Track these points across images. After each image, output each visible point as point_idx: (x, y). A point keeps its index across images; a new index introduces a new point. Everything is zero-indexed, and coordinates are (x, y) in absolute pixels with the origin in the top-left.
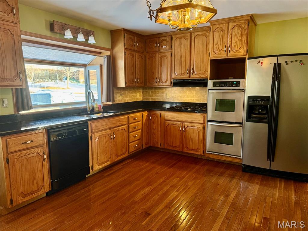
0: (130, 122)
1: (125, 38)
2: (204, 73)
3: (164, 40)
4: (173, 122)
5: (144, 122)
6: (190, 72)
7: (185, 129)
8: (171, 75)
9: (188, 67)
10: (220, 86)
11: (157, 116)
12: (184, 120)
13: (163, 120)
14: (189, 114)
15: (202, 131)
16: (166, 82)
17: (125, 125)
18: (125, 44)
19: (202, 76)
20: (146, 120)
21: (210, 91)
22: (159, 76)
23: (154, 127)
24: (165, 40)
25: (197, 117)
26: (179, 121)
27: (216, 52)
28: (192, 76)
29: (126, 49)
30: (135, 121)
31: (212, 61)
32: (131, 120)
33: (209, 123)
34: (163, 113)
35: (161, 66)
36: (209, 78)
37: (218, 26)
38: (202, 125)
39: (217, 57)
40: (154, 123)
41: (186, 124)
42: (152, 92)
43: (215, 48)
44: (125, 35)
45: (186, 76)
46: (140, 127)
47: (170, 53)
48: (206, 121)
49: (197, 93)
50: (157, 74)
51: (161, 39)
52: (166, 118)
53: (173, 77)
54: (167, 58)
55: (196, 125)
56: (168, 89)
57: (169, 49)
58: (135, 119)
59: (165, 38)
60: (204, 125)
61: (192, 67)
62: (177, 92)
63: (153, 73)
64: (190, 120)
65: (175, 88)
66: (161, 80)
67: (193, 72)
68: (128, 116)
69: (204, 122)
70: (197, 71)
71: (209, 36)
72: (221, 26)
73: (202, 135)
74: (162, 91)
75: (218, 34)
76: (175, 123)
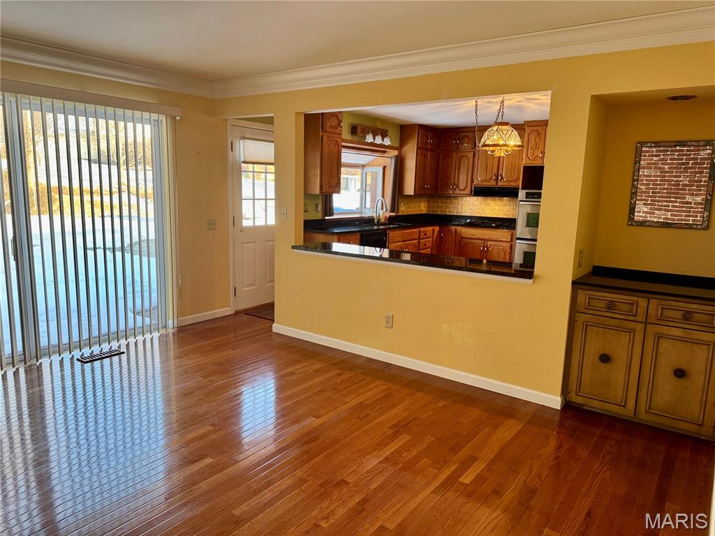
0: (421, 237)
1: (418, 135)
2: (515, 181)
3: (465, 136)
4: (471, 241)
5: (434, 239)
6: (497, 178)
7: (487, 249)
8: (472, 181)
9: (495, 172)
10: (533, 198)
11: (451, 233)
12: (486, 237)
13: (459, 238)
14: (494, 230)
15: (508, 251)
16: (464, 190)
17: (416, 239)
18: (418, 142)
19: (513, 184)
20: (437, 237)
21: (521, 203)
22: (456, 181)
23: (446, 247)
24: (468, 136)
25: (503, 234)
26: (480, 239)
27: (530, 158)
28: (500, 183)
29: (418, 148)
30: (426, 236)
31: (526, 168)
32: (422, 235)
33: (518, 241)
34: (459, 228)
35: (459, 169)
36: (520, 188)
37: (534, 128)
38: (509, 244)
39: (530, 164)
40: (446, 243)
41: (489, 243)
42: (443, 202)
43: (529, 153)
44: (419, 132)
45: (492, 184)
46: (430, 246)
47: (472, 153)
48: (514, 239)
49: (504, 206)
50: (453, 178)
51: (462, 134)
52: (463, 235)
53: (474, 184)
54: (468, 159)
55: (501, 243)
56: (465, 199)
57: (472, 149)
58: (426, 234)
59: (467, 134)
60: (511, 245)
61: (500, 173)
62: (477, 203)
63: (448, 177)
64: (494, 238)
65: (475, 198)
66: (457, 186)
67: (502, 178)
68: (420, 231)
69: (512, 240)
70: (507, 178)
71: (524, 136)
72: (538, 128)
73: (508, 256)
74: (456, 201)
75: (533, 138)
76: (474, 241)
